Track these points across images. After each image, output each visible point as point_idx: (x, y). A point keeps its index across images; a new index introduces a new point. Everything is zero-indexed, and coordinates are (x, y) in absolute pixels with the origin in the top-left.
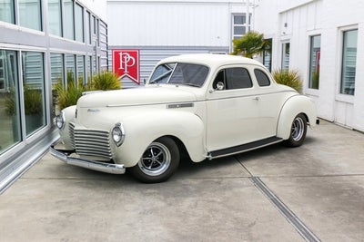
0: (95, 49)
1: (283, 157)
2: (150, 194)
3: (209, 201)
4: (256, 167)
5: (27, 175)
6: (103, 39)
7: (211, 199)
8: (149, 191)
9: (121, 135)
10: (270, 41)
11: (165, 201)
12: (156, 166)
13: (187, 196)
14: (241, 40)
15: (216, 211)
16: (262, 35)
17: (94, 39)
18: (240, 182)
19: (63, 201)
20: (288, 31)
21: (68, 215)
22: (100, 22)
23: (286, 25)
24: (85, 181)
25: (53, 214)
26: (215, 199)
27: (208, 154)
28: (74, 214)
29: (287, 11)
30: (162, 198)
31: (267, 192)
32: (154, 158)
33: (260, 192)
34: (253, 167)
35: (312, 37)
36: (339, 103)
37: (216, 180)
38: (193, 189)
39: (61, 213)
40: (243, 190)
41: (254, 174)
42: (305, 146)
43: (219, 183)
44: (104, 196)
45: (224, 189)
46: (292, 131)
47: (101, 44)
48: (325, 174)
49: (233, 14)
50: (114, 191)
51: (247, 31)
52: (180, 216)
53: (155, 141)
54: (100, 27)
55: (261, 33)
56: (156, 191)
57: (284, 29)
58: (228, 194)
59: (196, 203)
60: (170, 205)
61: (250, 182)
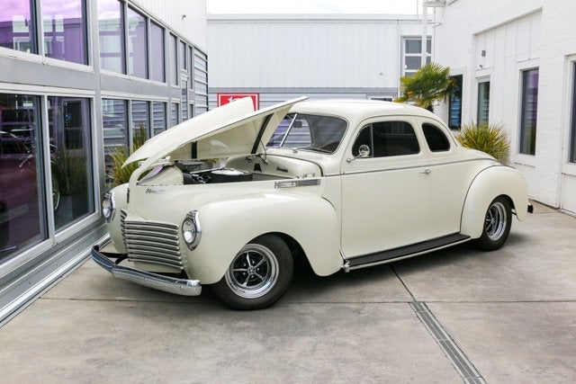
0: (185, 92)
1: (469, 268)
2: (242, 329)
3: (336, 344)
4: (422, 285)
5: (52, 293)
6: (199, 77)
7: (339, 340)
8: (241, 324)
9: (195, 232)
10: (459, 79)
11: (263, 341)
12: (254, 282)
13: (301, 334)
14: (414, 78)
15: (346, 361)
16: (447, 70)
17: (183, 77)
18: (393, 310)
19: (98, 339)
20: (487, 62)
21: (100, 363)
22: (195, 52)
23: (484, 54)
24: (141, 305)
25: (77, 362)
26: (347, 340)
27: (345, 262)
28: (112, 362)
29: (486, 32)
30: (260, 336)
31: (435, 329)
32: (252, 270)
33: (424, 329)
34: (418, 284)
35: (525, 73)
36: (568, 178)
37: (354, 306)
38: (312, 321)
39: (89, 361)
40: (396, 325)
41: (419, 297)
42: (508, 249)
43: (358, 311)
44: (166, 331)
45: (366, 322)
46: (487, 224)
47: (196, 85)
48: (538, 298)
49: (404, 37)
50: (184, 323)
51: (423, 63)
52: (283, 370)
53: (253, 241)
54: (195, 59)
55: (445, 67)
56: (252, 324)
57: (481, 60)
58: (370, 331)
59: (315, 347)
60: (271, 349)
61: (410, 310)
